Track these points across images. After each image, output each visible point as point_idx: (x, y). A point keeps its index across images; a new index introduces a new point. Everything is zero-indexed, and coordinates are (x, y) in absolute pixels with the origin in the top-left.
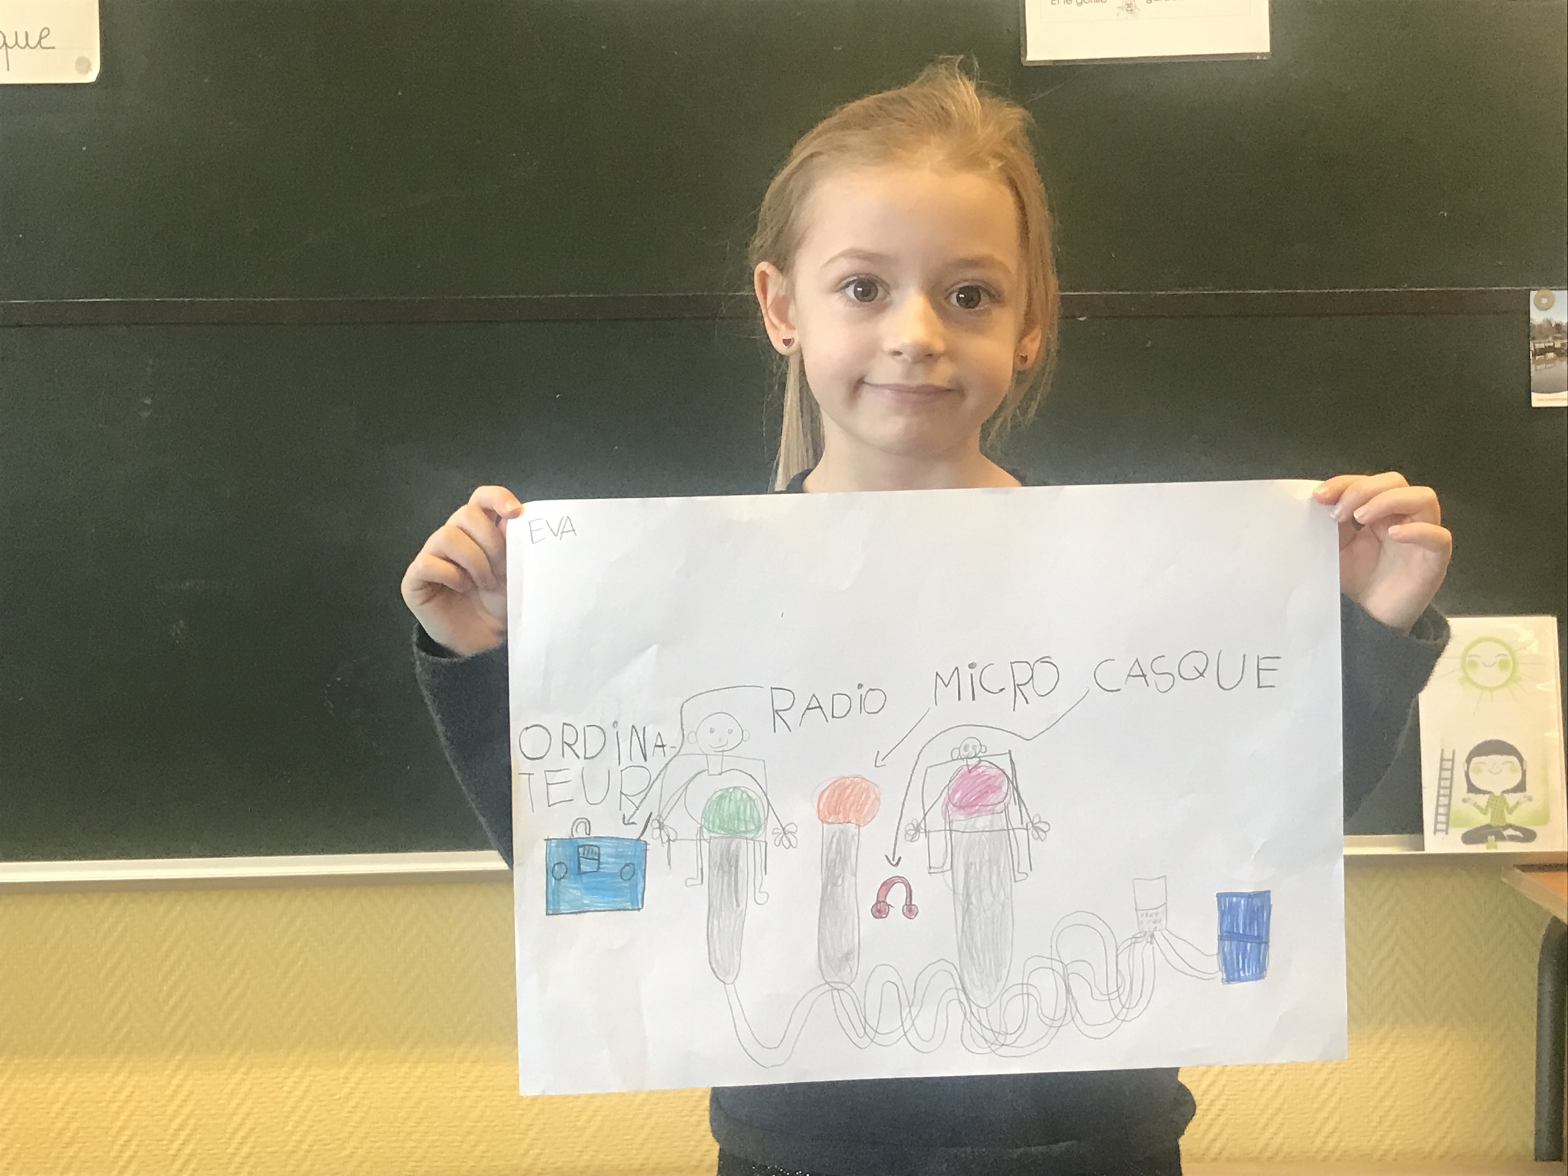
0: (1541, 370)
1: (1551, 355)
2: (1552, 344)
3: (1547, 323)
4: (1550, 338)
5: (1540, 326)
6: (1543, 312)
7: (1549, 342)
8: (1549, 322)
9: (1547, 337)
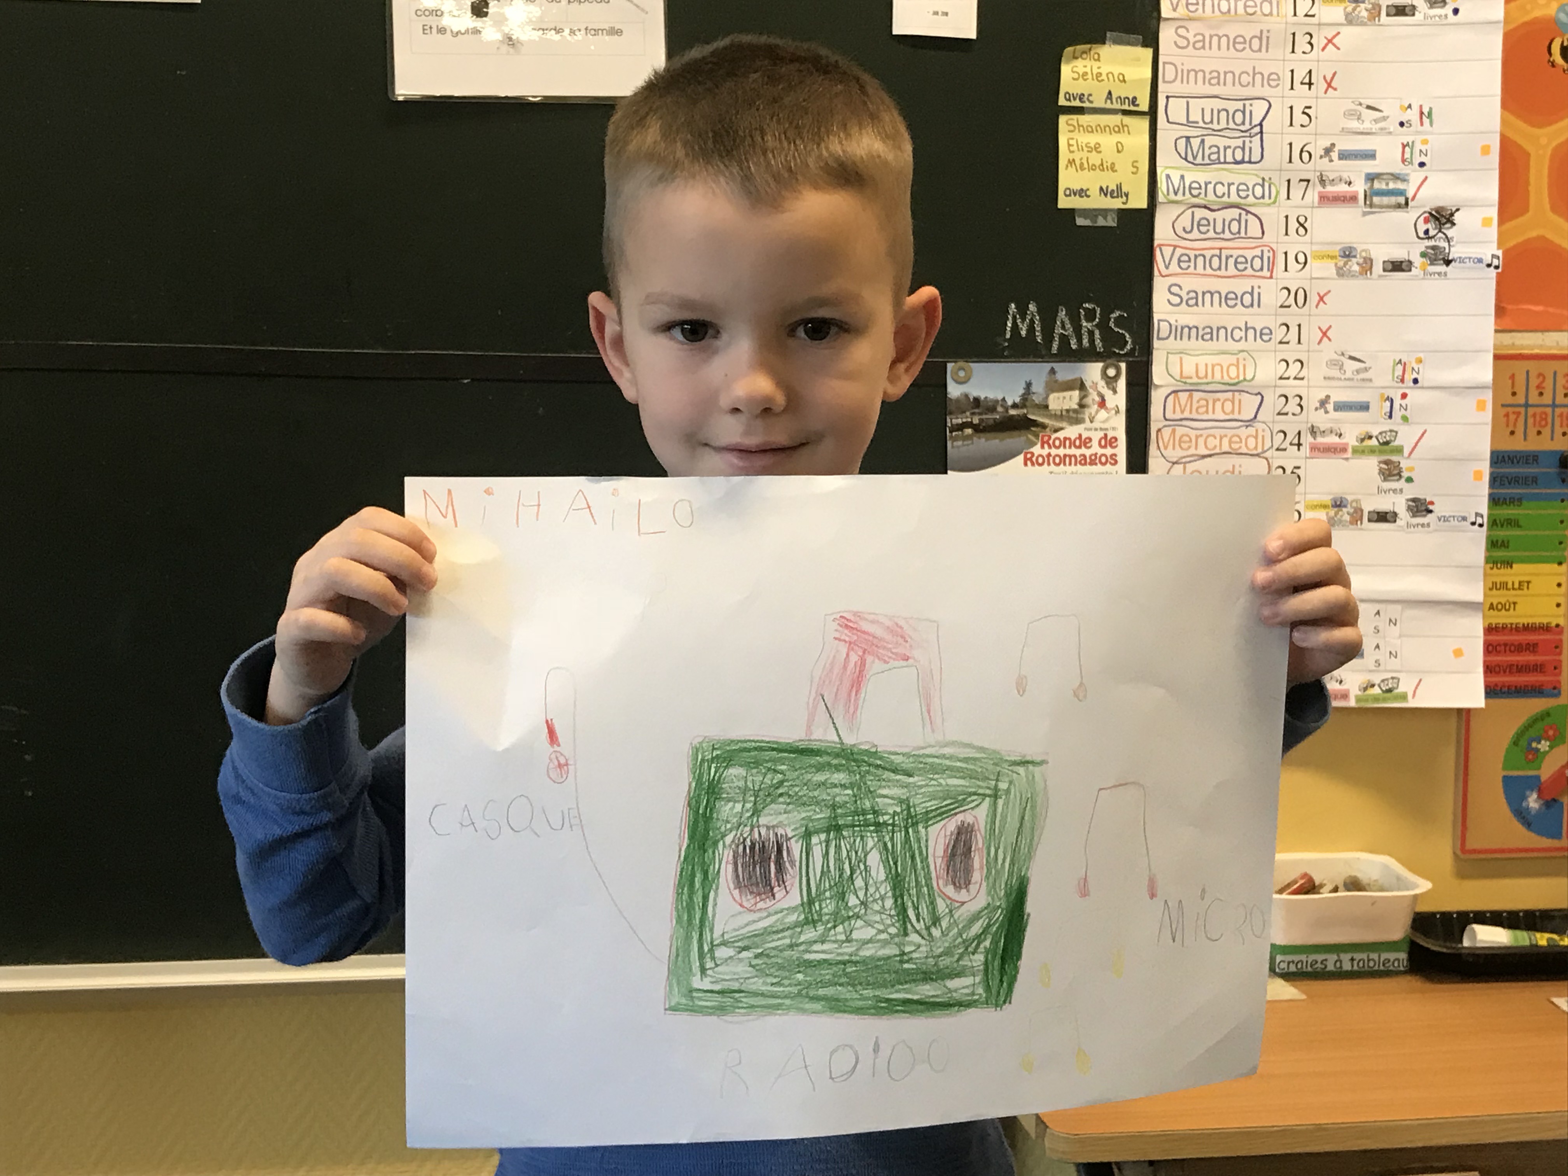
0: (958, 447)
1: (969, 431)
2: (969, 420)
3: (963, 397)
4: (968, 414)
5: (958, 400)
6: (961, 386)
7: (967, 417)
8: (966, 396)
9: (965, 412)
